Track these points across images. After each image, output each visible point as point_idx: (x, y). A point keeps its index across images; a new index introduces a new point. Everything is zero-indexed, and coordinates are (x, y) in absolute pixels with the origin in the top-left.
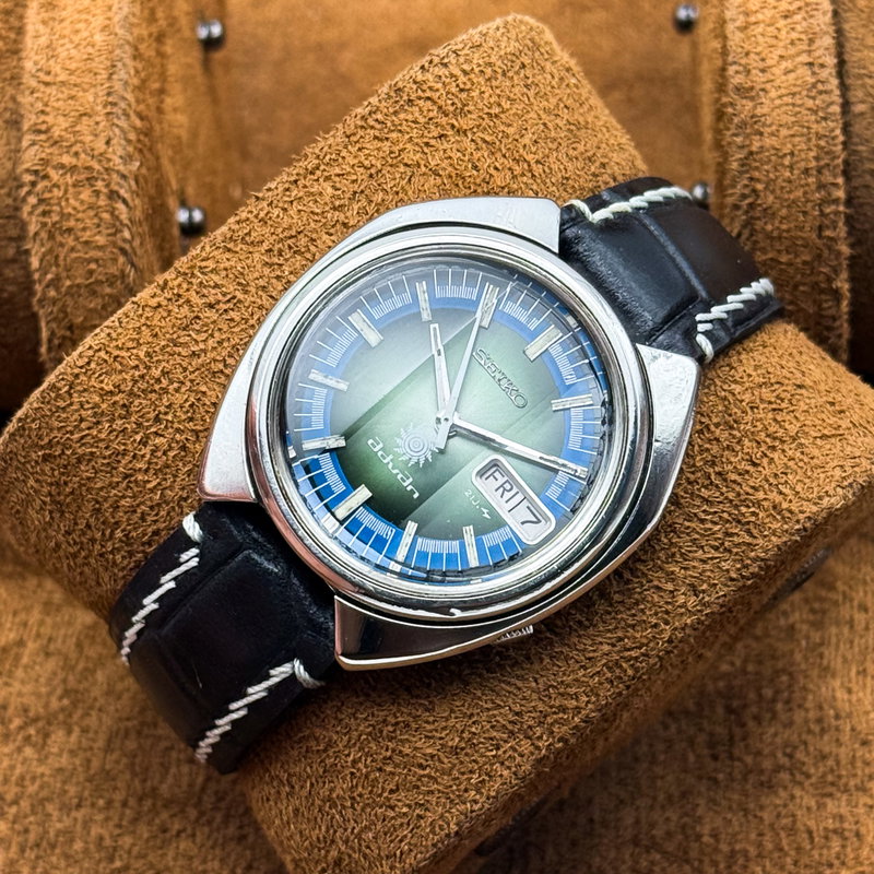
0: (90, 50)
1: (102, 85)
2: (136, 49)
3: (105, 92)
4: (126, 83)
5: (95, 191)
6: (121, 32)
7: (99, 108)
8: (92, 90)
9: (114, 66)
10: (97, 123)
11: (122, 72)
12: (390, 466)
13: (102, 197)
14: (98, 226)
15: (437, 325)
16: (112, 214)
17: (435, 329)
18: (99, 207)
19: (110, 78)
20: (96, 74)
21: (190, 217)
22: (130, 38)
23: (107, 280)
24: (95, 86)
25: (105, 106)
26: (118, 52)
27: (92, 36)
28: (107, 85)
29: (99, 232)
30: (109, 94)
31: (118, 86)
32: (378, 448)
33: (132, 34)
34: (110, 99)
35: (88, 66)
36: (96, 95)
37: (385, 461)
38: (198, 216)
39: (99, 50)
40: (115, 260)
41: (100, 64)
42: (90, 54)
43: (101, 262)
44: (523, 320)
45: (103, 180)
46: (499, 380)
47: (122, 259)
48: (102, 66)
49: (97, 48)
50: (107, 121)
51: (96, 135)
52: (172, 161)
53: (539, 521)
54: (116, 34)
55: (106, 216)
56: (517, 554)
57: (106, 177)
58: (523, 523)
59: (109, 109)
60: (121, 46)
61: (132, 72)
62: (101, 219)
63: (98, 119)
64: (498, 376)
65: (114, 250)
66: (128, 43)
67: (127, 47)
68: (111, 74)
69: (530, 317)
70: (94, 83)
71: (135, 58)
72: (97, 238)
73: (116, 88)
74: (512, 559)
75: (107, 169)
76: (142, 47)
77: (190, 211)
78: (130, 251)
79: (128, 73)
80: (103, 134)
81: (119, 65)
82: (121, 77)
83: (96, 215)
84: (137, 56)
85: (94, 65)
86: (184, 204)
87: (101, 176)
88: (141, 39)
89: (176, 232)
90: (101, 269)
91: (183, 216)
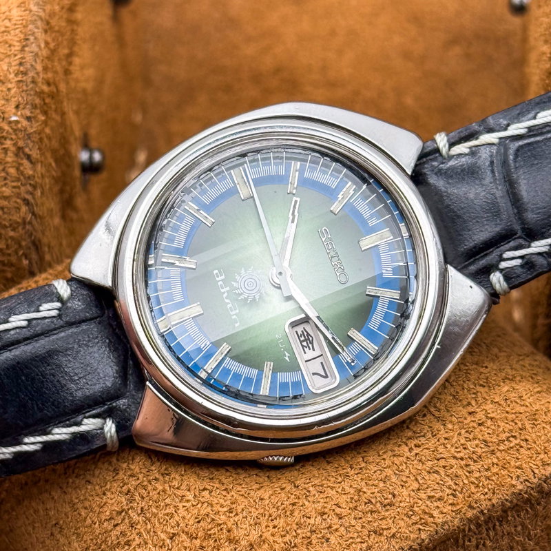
0: (7, 23)
1: (15, 55)
2: (48, 23)
3: (18, 62)
4: (37, 54)
5: (4, 148)
6: (34, 9)
7: (12, 76)
8: (7, 60)
9: (27, 39)
10: (9, 90)
11: (34, 45)
12: (225, 295)
13: (10, 154)
14: (5, 179)
15: (298, 199)
16: (18, 169)
17: (296, 201)
18: (7, 163)
19: (22, 50)
20: (10, 46)
21: (91, 158)
22: (42, 14)
23: (11, 225)
24: (9, 56)
25: (16, 75)
26: (31, 27)
27: (10, 11)
28: (19, 56)
29: (6, 184)
30: (21, 64)
31: (29, 57)
32: (220, 278)
33: (44, 10)
34: (22, 69)
35: (5, 38)
36: (10, 64)
37: (223, 291)
38: (97, 157)
39: (15, 24)
40: (18, 209)
41: (15, 37)
42: (6, 27)
43: (6, 210)
44: (366, 216)
45: (12, 139)
46: (332, 257)
47: (24, 209)
48: (16, 39)
49: (13, 22)
50: (19, 88)
51: (7, 100)
52: (77, 113)
53: (326, 377)
54: (31, 11)
55: (12, 171)
56: (300, 395)
57: (14, 137)
58: (314, 374)
59: (19, 78)
60: (33, 22)
61: (43, 45)
62: (7, 174)
63: (10, 86)
64: (332, 253)
65: (18, 201)
66: (41, 18)
67: (39, 23)
68: (24, 46)
69: (372, 216)
70: (9, 53)
71: (46, 31)
72: (4, 189)
73: (28, 58)
74: (295, 397)
75: (15, 130)
76: (53, 22)
77: (91, 151)
78: (32, 201)
79: (39, 46)
80: (13, 99)
81: (32, 38)
82: (32, 50)
83: (4, 170)
84: (48, 29)
85: (10, 37)
86: (86, 146)
87: (10, 136)
88: (52, 14)
89: (77, 172)
90: (6, 216)
91: (84, 156)
